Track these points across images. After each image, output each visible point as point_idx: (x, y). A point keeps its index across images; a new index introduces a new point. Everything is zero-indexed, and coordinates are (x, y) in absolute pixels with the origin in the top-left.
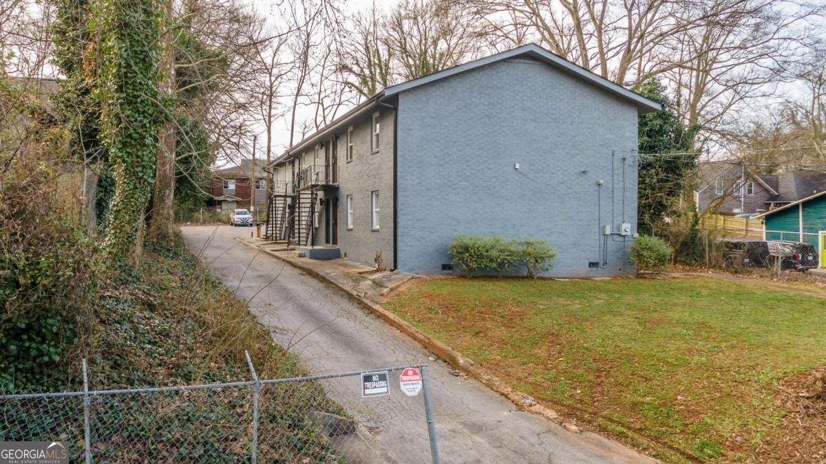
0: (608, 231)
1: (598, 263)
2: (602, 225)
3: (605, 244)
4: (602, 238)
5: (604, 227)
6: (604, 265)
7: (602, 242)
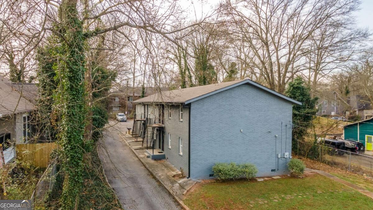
0: (279, 156)
1: (275, 170)
2: (277, 154)
3: (278, 162)
4: (277, 159)
5: (278, 155)
6: (277, 170)
7: (277, 161)
